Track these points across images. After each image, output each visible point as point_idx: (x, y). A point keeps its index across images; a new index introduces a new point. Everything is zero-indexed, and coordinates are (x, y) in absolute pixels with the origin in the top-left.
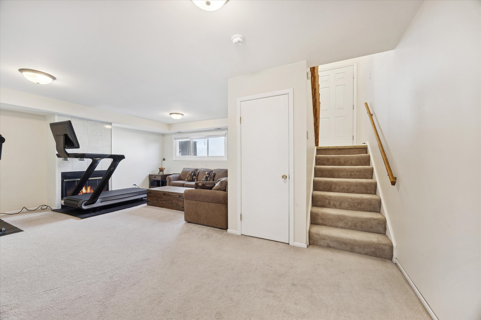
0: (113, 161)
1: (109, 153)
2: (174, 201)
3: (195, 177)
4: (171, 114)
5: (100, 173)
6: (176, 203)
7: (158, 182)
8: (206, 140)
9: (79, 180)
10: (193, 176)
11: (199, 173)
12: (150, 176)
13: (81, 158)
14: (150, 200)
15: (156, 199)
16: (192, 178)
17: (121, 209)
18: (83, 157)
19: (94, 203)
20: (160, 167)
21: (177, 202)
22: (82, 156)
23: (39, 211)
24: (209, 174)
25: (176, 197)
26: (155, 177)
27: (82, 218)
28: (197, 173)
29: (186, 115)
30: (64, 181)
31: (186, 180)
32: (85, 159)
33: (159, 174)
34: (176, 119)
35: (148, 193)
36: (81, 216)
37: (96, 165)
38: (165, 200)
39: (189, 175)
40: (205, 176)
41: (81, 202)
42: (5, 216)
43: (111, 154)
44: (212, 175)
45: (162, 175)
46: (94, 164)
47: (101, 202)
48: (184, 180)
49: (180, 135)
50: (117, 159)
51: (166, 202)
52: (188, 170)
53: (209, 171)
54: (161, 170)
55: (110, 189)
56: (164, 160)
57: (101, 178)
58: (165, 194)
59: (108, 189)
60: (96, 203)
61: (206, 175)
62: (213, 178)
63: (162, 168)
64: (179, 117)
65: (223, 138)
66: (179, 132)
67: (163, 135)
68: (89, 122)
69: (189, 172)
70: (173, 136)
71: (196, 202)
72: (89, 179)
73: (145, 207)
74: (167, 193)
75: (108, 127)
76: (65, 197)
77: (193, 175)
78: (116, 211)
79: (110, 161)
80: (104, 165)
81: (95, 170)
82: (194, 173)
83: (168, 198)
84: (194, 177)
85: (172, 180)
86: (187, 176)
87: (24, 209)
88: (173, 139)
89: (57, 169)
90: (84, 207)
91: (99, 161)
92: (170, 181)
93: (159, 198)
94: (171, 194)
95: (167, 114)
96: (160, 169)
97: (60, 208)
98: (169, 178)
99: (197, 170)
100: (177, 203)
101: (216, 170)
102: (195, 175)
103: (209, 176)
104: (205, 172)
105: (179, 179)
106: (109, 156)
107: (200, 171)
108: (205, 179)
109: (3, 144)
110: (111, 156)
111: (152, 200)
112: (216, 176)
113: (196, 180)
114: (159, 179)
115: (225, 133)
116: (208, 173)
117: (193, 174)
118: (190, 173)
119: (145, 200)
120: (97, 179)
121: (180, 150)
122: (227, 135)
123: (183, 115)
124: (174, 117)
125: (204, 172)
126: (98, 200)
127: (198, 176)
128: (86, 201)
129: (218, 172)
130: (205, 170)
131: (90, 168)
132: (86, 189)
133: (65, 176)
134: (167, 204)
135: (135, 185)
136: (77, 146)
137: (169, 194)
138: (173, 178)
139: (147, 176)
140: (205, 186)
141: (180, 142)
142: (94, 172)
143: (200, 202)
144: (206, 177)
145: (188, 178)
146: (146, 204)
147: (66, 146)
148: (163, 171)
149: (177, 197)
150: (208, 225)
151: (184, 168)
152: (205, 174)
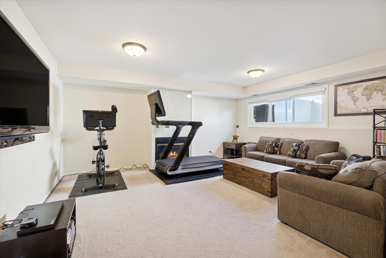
0: (192, 129)
1: (189, 120)
2: (255, 180)
3: (278, 149)
4: (248, 72)
5: (182, 140)
6: (259, 184)
7: (232, 150)
8: (291, 101)
9: (167, 145)
10: (274, 148)
11: (282, 143)
12: (224, 143)
13: (167, 125)
14: (227, 172)
15: (233, 173)
16: (274, 150)
17: (199, 179)
18: (168, 125)
19: (176, 169)
20: (234, 135)
21: (260, 182)
22: (167, 123)
23: (142, 170)
24: (299, 146)
25: (259, 176)
26: (229, 145)
27: (167, 184)
28: (280, 144)
29: (268, 70)
30: (158, 145)
31: (265, 151)
32: (170, 126)
33: (233, 142)
34: (254, 77)
35: (225, 165)
36: (166, 182)
37: (179, 132)
38: (244, 177)
39: (269, 146)
40: (292, 148)
41: (167, 167)
42: (124, 170)
43: (191, 121)
44: (304, 147)
45: (236, 143)
46: (178, 131)
47: (182, 169)
48: (263, 151)
49: (256, 98)
50: (196, 125)
51: (246, 179)
52: (267, 139)
53: (298, 141)
54: (235, 138)
55: (190, 156)
56: (238, 127)
57: (183, 144)
58: (244, 169)
59: (188, 156)
60: (178, 169)
61: (294, 148)
62: (305, 152)
63: (236, 136)
64: (259, 74)
65: (321, 96)
66: (255, 95)
67: (237, 100)
68: (175, 92)
69: (269, 142)
70: (248, 100)
71: (302, 197)
72: (174, 144)
73: (221, 180)
74: (247, 169)
75: (189, 96)
76: (158, 160)
77: (274, 146)
78: (194, 180)
79: (189, 128)
80: (185, 132)
81: (178, 137)
82: (276, 144)
83: (248, 174)
84: (276, 149)
85: (248, 150)
86: (266, 147)
87: (134, 166)
88: (248, 104)
89: (153, 135)
90: (169, 173)
91: (182, 128)
92: (246, 151)
93: (236, 172)
94: (251, 170)
95: (244, 73)
96: (233, 136)
97: (154, 169)
98: (245, 147)
99: (279, 139)
100: (261, 184)
101: (310, 141)
102: (277, 146)
103: (298, 149)
104: (292, 143)
105: (256, 149)
106: (188, 123)
107: (283, 141)
108: (293, 153)
109: (117, 114)
110: (190, 123)
111: (229, 173)
112: (309, 150)
113: (278, 152)
114: (234, 147)
115: (324, 89)
116: (296, 145)
117: (274, 144)
118: (271, 143)
119: (221, 171)
120: (180, 145)
121: (255, 116)
122: (326, 92)
123: (263, 71)
124: (253, 75)
125: (290, 143)
126: (180, 167)
127: (281, 147)
128: (171, 167)
129: (313, 144)
130: (291, 141)
131: (174, 135)
132: (173, 153)
133: (158, 141)
134: (247, 182)
135: (211, 152)
136: (164, 114)
137: (249, 170)
138: (249, 147)
139: (222, 143)
140: (318, 171)
141: (255, 107)
142: (178, 138)
143: (309, 199)
144: (294, 150)
145: (268, 149)
146: (221, 177)
147: (157, 114)
148: (237, 139)
149: (261, 177)
150: (327, 243)
151: (261, 137)
152: (292, 146)
